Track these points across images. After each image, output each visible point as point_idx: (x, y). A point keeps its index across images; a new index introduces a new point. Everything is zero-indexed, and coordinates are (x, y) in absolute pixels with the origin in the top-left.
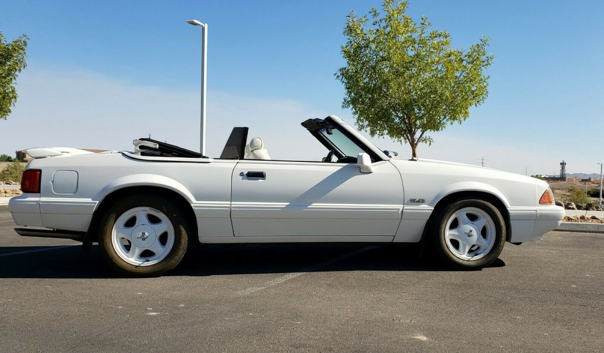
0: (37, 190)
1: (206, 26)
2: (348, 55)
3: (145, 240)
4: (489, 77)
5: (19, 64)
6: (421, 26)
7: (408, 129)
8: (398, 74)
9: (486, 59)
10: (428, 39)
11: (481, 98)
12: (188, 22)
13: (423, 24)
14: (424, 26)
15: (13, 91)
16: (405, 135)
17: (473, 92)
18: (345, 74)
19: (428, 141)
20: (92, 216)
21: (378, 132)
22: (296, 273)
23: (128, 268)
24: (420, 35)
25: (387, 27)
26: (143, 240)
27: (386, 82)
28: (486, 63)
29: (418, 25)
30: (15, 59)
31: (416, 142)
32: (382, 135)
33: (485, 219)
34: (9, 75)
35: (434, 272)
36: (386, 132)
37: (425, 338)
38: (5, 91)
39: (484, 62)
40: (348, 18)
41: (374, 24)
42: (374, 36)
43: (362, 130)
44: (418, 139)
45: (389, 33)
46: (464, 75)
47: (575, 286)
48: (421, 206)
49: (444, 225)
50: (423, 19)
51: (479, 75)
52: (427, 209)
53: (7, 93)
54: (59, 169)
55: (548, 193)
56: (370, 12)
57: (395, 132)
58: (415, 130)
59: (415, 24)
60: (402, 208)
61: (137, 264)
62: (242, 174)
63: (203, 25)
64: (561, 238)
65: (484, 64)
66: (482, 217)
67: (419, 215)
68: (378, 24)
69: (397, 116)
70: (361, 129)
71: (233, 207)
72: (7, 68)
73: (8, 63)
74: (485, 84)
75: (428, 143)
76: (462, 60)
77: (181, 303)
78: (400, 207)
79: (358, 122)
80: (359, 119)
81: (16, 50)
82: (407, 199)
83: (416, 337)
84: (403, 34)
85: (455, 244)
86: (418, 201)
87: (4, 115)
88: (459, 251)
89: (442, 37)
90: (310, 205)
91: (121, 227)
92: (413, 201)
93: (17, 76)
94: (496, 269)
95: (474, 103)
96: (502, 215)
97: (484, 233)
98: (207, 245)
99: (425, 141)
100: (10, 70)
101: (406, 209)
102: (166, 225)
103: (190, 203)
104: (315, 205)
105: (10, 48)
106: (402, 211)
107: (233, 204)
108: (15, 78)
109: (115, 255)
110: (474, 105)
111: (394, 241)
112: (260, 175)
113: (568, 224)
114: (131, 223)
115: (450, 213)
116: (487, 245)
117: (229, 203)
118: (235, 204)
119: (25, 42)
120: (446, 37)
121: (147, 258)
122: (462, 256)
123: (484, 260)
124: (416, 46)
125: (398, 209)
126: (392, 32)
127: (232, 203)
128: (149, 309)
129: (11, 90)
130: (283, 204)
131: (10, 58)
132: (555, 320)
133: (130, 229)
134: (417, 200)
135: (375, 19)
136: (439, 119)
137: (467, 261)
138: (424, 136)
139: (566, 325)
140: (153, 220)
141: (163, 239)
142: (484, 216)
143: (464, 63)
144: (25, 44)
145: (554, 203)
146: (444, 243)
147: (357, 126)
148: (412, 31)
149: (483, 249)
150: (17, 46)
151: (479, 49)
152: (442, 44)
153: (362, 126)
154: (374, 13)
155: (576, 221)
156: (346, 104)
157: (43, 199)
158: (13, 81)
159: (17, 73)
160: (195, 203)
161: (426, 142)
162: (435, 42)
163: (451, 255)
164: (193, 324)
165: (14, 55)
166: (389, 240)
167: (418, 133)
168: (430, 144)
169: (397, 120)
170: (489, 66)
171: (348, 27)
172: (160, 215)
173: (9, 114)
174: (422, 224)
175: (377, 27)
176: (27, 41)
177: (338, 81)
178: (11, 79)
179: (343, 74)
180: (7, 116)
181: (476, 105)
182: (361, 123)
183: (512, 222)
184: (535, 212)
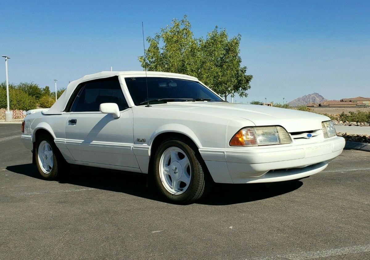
0: (23, 131)
48: (144, 145)
52: (148, 147)
62: (69, 121)
78: (132, 145)
82: (136, 139)
86: (141, 141)
88: (172, 186)
92: (138, 141)
104: (94, 142)
106: (133, 148)
111: (142, 172)
118: (67, 140)
125: (130, 147)
130: (80, 141)
137: (173, 195)
160: (55, 139)
183: (206, 162)
184: (223, 153)
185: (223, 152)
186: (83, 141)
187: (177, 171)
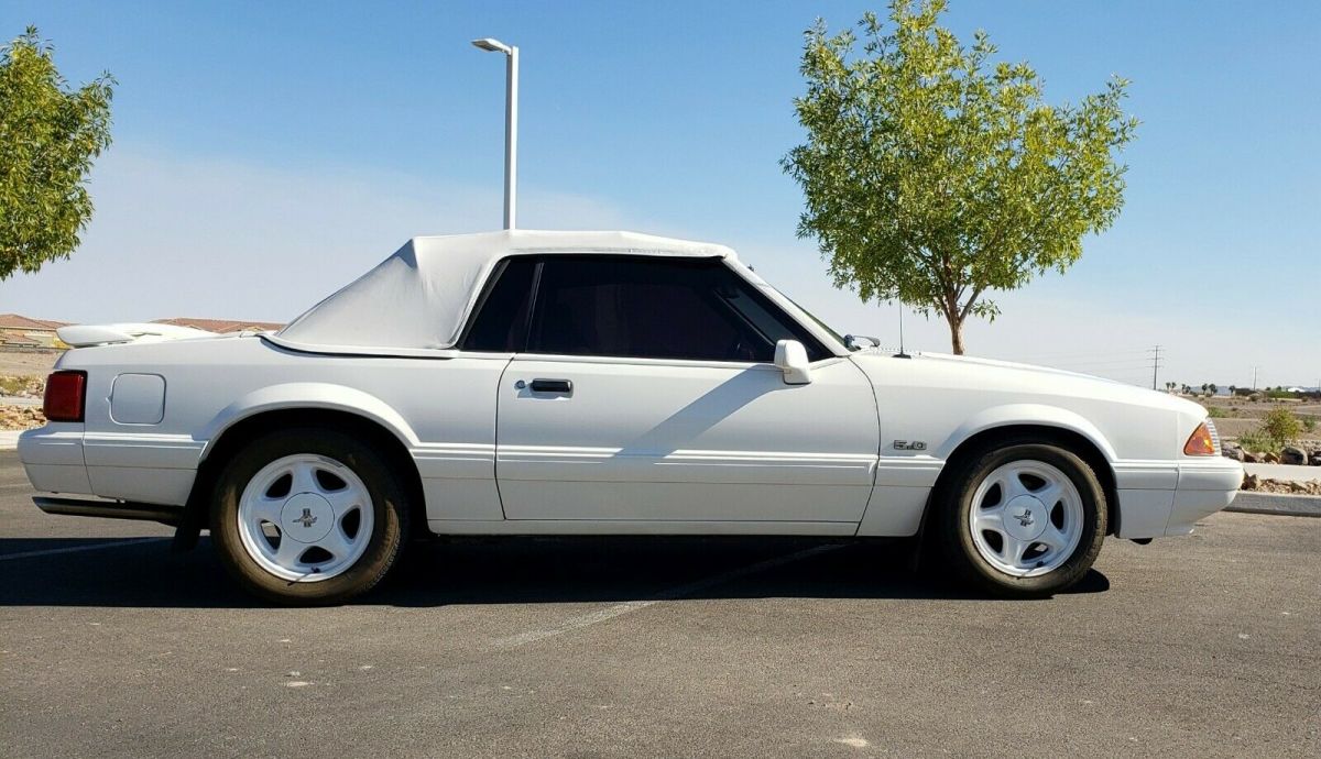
0: (77, 416)
1: (515, 52)
2: (809, 118)
3: (309, 525)
4: (1126, 168)
5: (95, 141)
6: (974, 52)
7: (943, 284)
8: (921, 162)
9: (1121, 127)
10: (990, 84)
11: (1106, 215)
12: (475, 43)
13: (978, 49)
14: (981, 52)
15: (82, 197)
16: (936, 299)
17: (1087, 201)
18: (804, 161)
19: (987, 312)
20: (195, 472)
21: (876, 291)
22: (639, 603)
23: (274, 585)
24: (970, 74)
25: (898, 55)
26: (305, 525)
27: (891, 179)
28: (1120, 136)
29: (969, 51)
30: (87, 126)
31: (960, 314)
32: (887, 297)
33: (1059, 488)
34: (73, 161)
35: (944, 602)
36: (895, 290)
37: (861, 743)
38: (65, 198)
39: (1114, 134)
40: (807, 35)
41: (870, 50)
42: (869, 76)
43: (844, 286)
44: (966, 307)
45: (900, 70)
46: (1070, 164)
47: (1245, 637)
48: (918, 457)
49: (967, 500)
50: (978, 38)
51: (1101, 164)
52: (931, 463)
53: (68, 202)
54: (125, 371)
55: (1205, 429)
56: (861, 23)
57: (915, 291)
58: (958, 287)
59: (960, 50)
60: (874, 462)
61: (294, 577)
62: (520, 385)
63: (509, 49)
64: (1265, 529)
65: (1116, 139)
66: (1053, 482)
67: (911, 476)
68: (878, 49)
69: (920, 255)
70: (842, 283)
71: (501, 457)
72: (69, 145)
73: (72, 136)
74: (1118, 184)
75: (988, 316)
76: (1064, 130)
77: (367, 661)
78: (871, 458)
79: (834, 269)
80: (836, 262)
81: (87, 107)
82: (888, 441)
83: (844, 741)
84: (930, 71)
85: (995, 540)
86: (912, 447)
87: (64, 249)
88: (1001, 556)
89: (1018, 79)
90: (670, 452)
91: (259, 498)
92: (899, 446)
93: (91, 163)
94: (1084, 598)
95: (1092, 227)
96: (1098, 479)
97: (1058, 516)
98: (446, 538)
99: (981, 310)
100: (75, 151)
101: (883, 464)
102: (356, 495)
103: (407, 445)
104: (681, 453)
105: (75, 102)
106: (876, 467)
107: (500, 451)
108: (87, 170)
109: (245, 558)
110: (1092, 230)
111: (859, 534)
112: (560, 387)
113: (1291, 498)
114: (280, 488)
115: (981, 474)
116: (1063, 543)
117: (493, 446)
118: (506, 449)
119: (107, 88)
120: (1028, 78)
121: (315, 566)
122: (1006, 566)
123: (1056, 575)
124: (963, 97)
125: (867, 465)
126: (907, 68)
127: (499, 447)
128: (293, 673)
129: (78, 197)
130: (608, 452)
131: (76, 125)
132: (1169, 708)
133: (280, 502)
134: (909, 444)
135: (872, 39)
136: (1012, 263)
137: (1019, 578)
138: (978, 300)
139: (1186, 720)
140: (329, 482)
141: (350, 523)
142: (1058, 481)
143: (1071, 137)
144: (109, 94)
145: (1220, 453)
146: (967, 538)
147: (832, 278)
148: (954, 65)
149: (1055, 552)
150: (91, 98)
151: (1104, 103)
152: (1019, 95)
153: (843, 276)
154: (869, 25)
155: (1309, 492)
156: (808, 226)
157: (89, 435)
158: (84, 176)
159: (92, 157)
160: (416, 446)
161: (984, 313)
162: (1006, 90)
163: (983, 564)
164: (375, 707)
165: (85, 118)
166: (849, 530)
167: (966, 293)
168: (993, 318)
169: (919, 265)
170: (1126, 142)
171: (807, 55)
172: (343, 472)
173: (76, 248)
174: (920, 495)
175: (875, 56)
176: (113, 87)
177: (788, 176)
178: (79, 172)
179: (799, 162)
180: (71, 253)
181: (1096, 231)
182: (841, 272)
183: (1120, 493)
184: (1173, 472)
185: (1176, 469)
186: (617, 450)
187: (1031, 518)
